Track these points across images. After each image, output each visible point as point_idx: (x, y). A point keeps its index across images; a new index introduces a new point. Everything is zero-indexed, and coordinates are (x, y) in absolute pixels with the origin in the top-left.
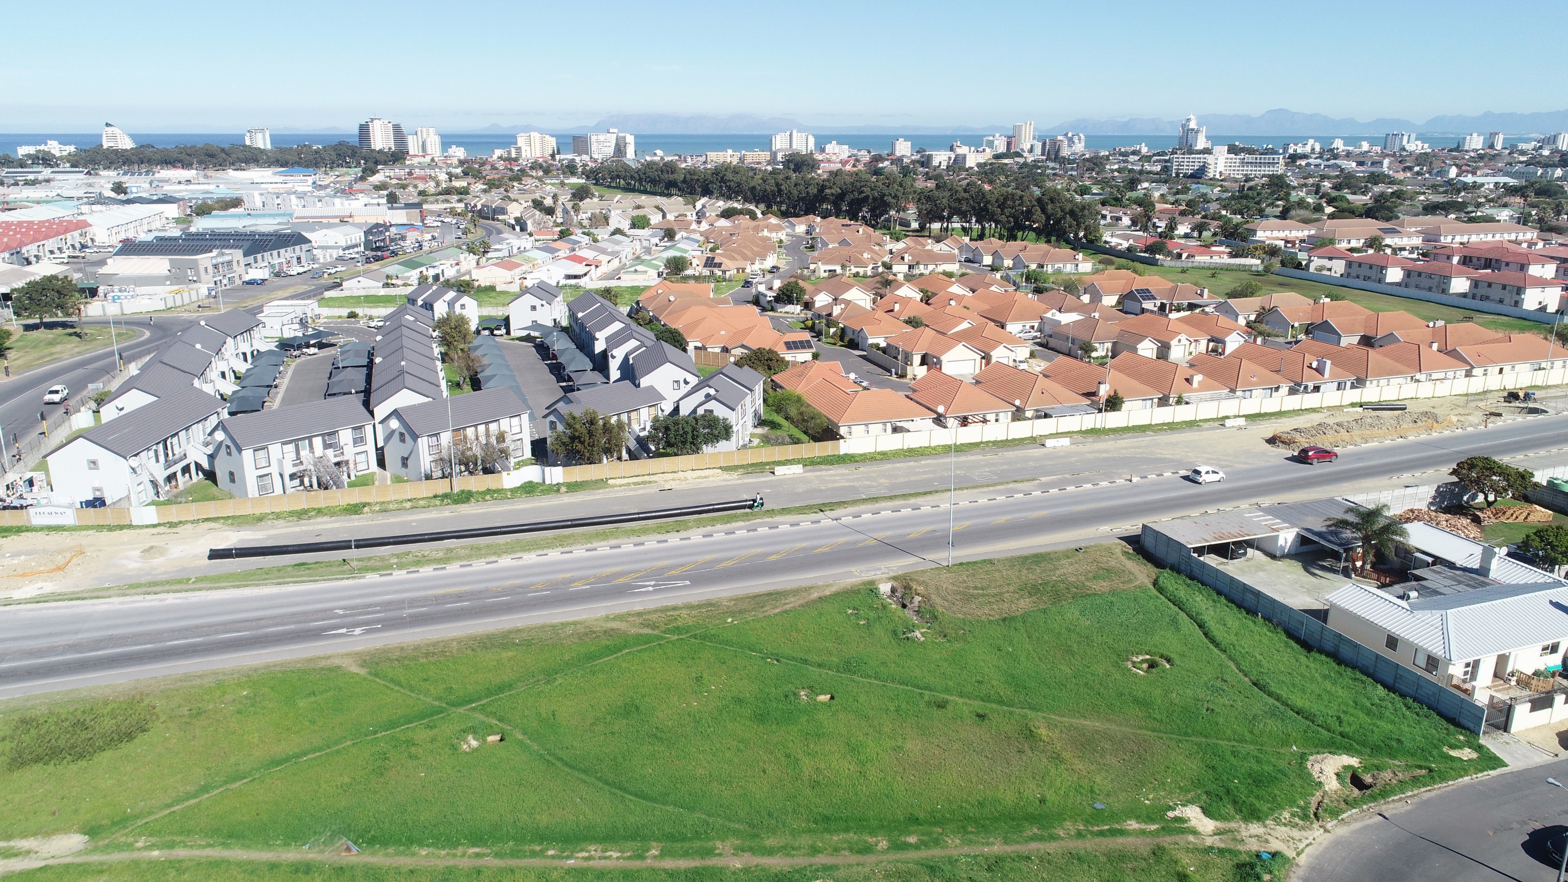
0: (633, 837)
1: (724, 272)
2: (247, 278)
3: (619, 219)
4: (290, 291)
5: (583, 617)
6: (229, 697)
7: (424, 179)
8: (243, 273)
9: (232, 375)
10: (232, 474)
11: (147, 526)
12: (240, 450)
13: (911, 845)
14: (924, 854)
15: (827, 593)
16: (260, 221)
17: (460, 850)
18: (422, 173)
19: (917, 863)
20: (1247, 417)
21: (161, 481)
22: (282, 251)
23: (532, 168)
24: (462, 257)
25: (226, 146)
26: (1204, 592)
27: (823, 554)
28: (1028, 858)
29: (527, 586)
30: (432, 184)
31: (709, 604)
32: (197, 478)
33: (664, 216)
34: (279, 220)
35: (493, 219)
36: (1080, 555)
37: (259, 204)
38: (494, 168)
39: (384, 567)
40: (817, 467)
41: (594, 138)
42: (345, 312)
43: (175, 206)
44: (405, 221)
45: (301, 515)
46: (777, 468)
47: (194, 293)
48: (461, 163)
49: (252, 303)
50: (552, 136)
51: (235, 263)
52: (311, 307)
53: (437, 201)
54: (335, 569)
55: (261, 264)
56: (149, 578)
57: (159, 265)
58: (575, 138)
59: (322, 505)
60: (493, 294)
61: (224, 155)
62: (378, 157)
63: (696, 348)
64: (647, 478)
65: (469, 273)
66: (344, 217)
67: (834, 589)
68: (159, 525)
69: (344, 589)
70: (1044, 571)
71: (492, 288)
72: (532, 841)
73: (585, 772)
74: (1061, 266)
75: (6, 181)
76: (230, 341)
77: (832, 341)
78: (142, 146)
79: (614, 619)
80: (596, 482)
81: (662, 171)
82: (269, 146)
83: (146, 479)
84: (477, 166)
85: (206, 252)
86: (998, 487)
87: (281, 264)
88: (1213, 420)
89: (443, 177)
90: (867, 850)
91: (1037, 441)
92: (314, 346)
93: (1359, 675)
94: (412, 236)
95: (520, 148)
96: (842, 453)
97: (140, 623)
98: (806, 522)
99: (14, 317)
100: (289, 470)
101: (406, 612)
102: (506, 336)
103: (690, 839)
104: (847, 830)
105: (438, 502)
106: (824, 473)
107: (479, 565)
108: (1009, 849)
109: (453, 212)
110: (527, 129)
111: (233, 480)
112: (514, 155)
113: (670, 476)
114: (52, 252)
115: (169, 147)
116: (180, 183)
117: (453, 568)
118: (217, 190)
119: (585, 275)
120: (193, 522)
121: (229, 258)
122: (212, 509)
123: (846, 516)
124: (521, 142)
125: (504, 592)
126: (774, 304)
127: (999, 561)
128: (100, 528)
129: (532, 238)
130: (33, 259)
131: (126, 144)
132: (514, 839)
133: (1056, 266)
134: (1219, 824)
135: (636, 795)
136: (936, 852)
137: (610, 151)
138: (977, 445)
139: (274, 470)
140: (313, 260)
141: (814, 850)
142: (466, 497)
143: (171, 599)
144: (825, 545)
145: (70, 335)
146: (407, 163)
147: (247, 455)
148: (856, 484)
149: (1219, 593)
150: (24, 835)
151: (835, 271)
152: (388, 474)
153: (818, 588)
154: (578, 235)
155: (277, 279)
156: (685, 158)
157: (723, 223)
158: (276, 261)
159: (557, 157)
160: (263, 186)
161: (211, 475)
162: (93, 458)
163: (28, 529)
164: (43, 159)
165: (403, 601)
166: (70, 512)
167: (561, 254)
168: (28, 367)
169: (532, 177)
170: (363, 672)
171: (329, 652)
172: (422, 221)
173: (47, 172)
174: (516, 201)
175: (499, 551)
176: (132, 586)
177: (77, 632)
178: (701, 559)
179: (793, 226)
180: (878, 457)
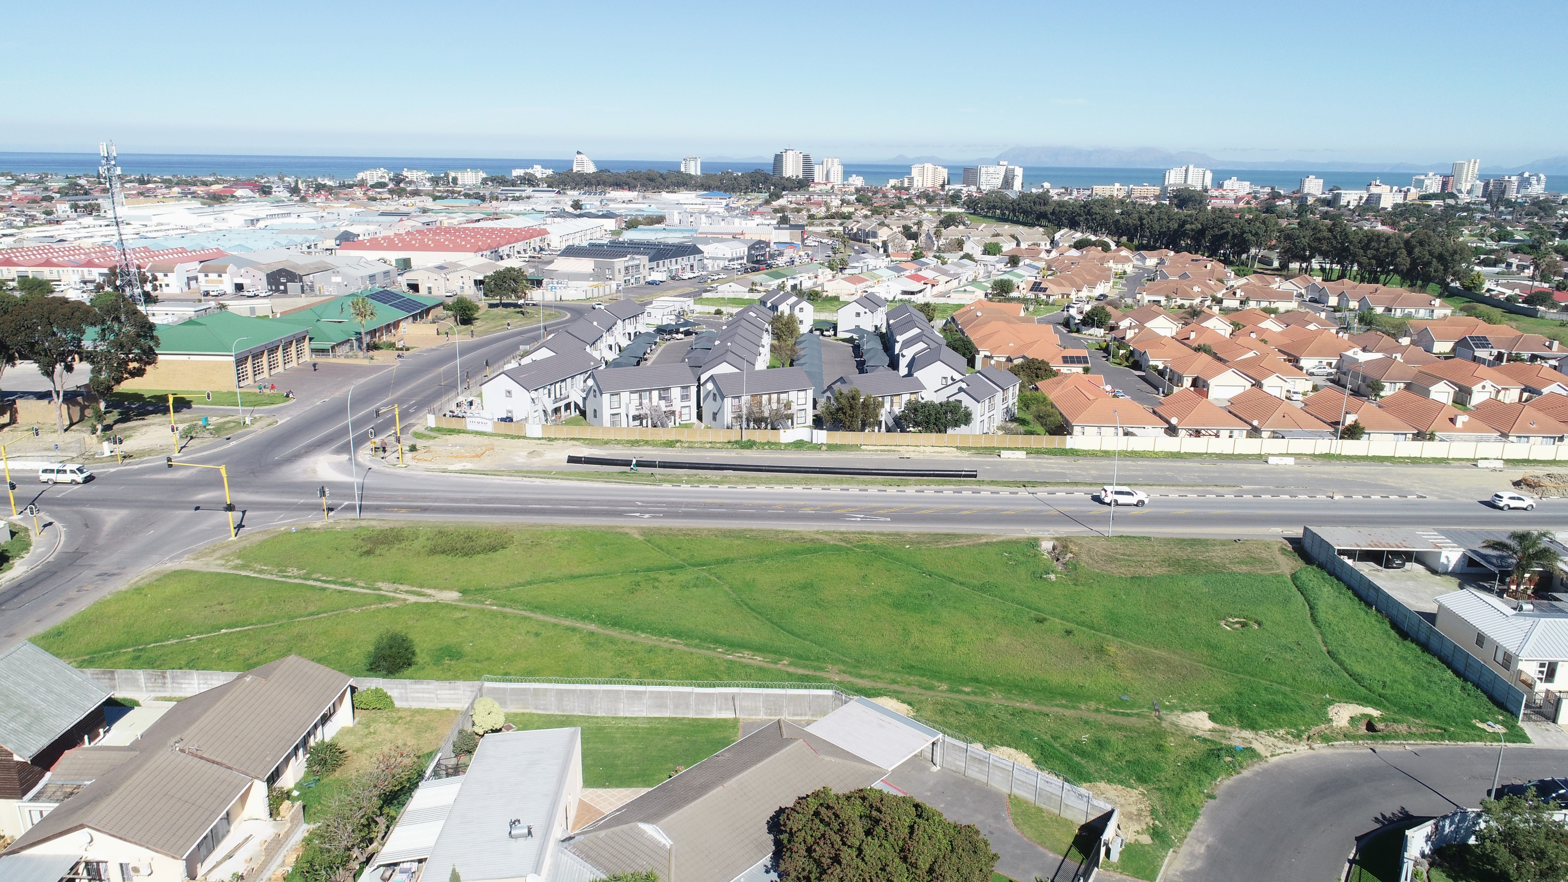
0: (775, 653)
1: (1048, 296)
2: (649, 279)
3: (973, 247)
4: (679, 291)
5: (801, 529)
6: (556, 539)
7: (818, 204)
8: (647, 275)
9: (617, 348)
10: (595, 411)
11: (535, 439)
12: (601, 394)
13: (964, 692)
14: (971, 698)
15: (994, 540)
16: (672, 235)
17: (665, 638)
18: (820, 199)
19: (963, 702)
20: (1507, 461)
21: (550, 412)
22: (679, 259)
23: (918, 197)
24: (820, 271)
25: (664, 172)
26: (1335, 586)
27: (1008, 515)
28: (1047, 715)
29: (770, 506)
30: (823, 209)
31: (898, 534)
32: (575, 414)
33: (1018, 244)
34: (686, 234)
35: (865, 242)
36: (1237, 545)
37: (677, 221)
38: (885, 196)
39: (677, 481)
40: (1040, 456)
41: (983, 170)
42: (713, 309)
43: (614, 220)
44: (788, 240)
45: (634, 443)
46: (1002, 452)
47: (607, 288)
48: (858, 190)
49: (646, 299)
50: (945, 167)
51: (641, 267)
52: (687, 303)
53: (822, 224)
54: (644, 478)
55: (661, 268)
56: (528, 469)
57: (586, 265)
58: (967, 170)
59: (649, 438)
60: (836, 303)
61: (661, 179)
62: (787, 184)
63: (986, 356)
64: (893, 448)
65: (822, 285)
66: (736, 234)
67: (1001, 539)
68: (542, 438)
69: (646, 491)
70: (1194, 552)
71: (836, 298)
72: (710, 642)
73: (760, 614)
74: (1413, 311)
75: (500, 196)
76: (619, 322)
77: (1118, 361)
78: (601, 171)
79: (822, 533)
80: (852, 446)
81: (1035, 203)
82: (699, 173)
83: (540, 408)
84: (870, 194)
85: (623, 257)
86: (1197, 488)
87: (677, 270)
88: (1468, 460)
89: (835, 202)
90: (931, 688)
91: (1262, 458)
92: (682, 333)
93: (1436, 661)
94: (789, 253)
95: (913, 178)
96: (1068, 447)
97: (516, 493)
98: (1005, 493)
99: (483, 297)
100: (633, 412)
101: (681, 510)
102: (833, 337)
103: (812, 660)
104: (923, 676)
105: (729, 446)
106: (1044, 461)
107: (742, 488)
108: (1035, 708)
109: (831, 235)
110: (921, 160)
111: (595, 416)
112: (906, 185)
113: (912, 448)
114: (519, 252)
115: (621, 172)
116: (624, 202)
117: (723, 488)
118: (650, 209)
119: (920, 291)
120: (564, 439)
121: (638, 262)
122: (577, 431)
123: (1042, 493)
124: (915, 172)
125: (753, 507)
126: (1080, 326)
127: (1156, 539)
128: (506, 436)
129: (889, 259)
130: (505, 257)
131: (590, 169)
132: (700, 639)
133: (1406, 311)
134: (1217, 726)
135: (788, 632)
136: (980, 699)
137: (998, 182)
138: (1200, 455)
139: (623, 411)
140: (703, 268)
141: (894, 682)
142: (750, 445)
143: (538, 482)
144: (1012, 509)
145: (518, 312)
146: (811, 189)
147: (606, 397)
148: (1068, 472)
149: (1349, 587)
150: (429, 587)
151: (1159, 302)
152: (703, 425)
153: (989, 536)
154: (929, 259)
155: (672, 282)
156: (1071, 191)
157: (1074, 253)
158: (674, 267)
159: (947, 187)
160: (685, 206)
161: (583, 413)
162: (509, 389)
163: (465, 432)
164: (528, 180)
165: (682, 503)
166: (490, 423)
167: (907, 273)
168: (487, 332)
169: (916, 205)
170: (641, 538)
171: (624, 525)
172: (803, 240)
173: (529, 190)
174: (888, 226)
175: (759, 482)
176: (517, 472)
177: (480, 492)
178: (906, 506)
179: (1144, 258)
180: (1100, 454)
